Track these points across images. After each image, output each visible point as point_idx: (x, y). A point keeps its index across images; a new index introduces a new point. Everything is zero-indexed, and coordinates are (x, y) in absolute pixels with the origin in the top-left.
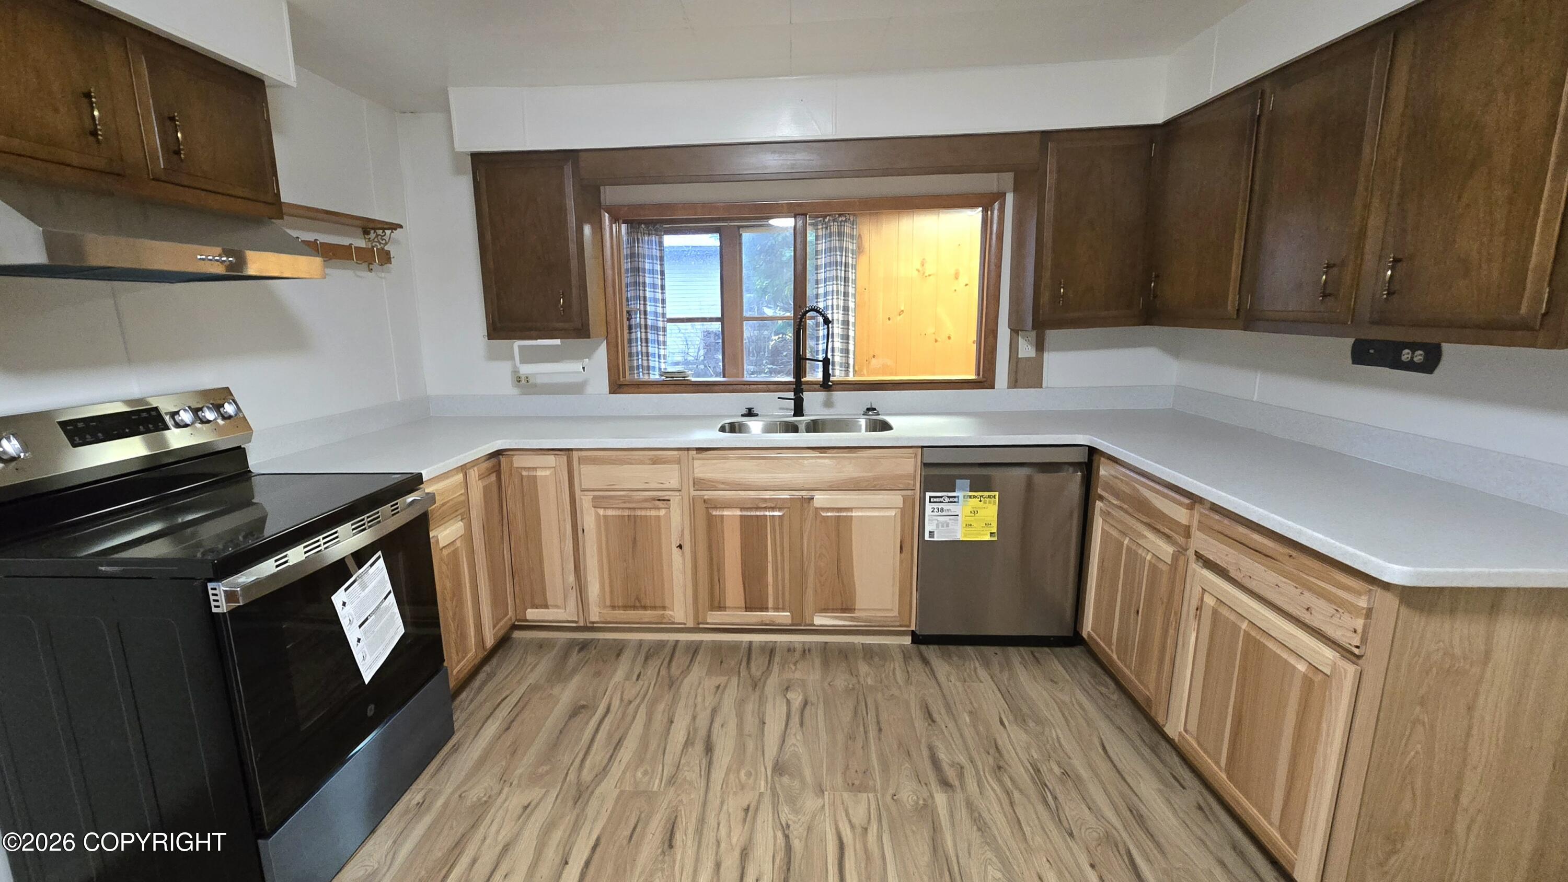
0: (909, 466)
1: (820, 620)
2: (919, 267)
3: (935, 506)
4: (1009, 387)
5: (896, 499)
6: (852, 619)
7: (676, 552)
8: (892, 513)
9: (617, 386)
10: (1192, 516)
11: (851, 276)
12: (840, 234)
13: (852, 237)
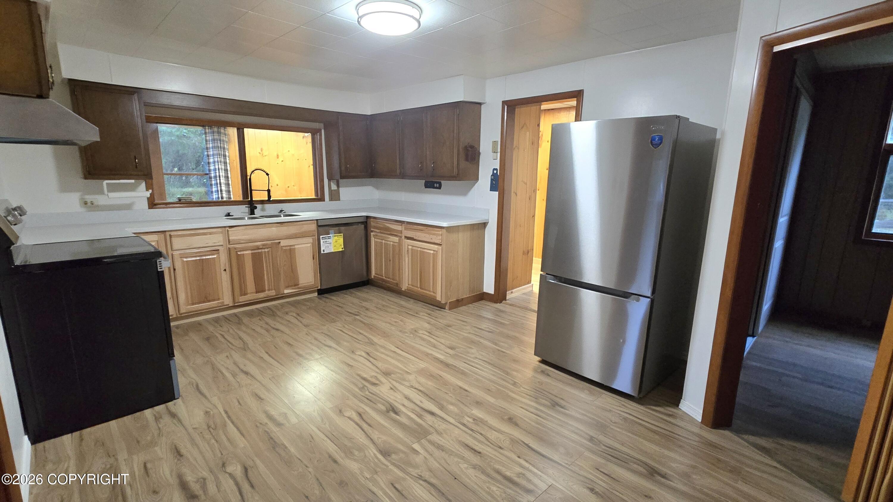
0: (313, 227)
1: (286, 291)
2: (260, 151)
3: (324, 240)
4: (330, 201)
5: (310, 240)
6: (299, 288)
7: (223, 272)
8: (309, 245)
9: (152, 204)
10: (402, 228)
11: (227, 154)
12: (219, 133)
13: (225, 134)
